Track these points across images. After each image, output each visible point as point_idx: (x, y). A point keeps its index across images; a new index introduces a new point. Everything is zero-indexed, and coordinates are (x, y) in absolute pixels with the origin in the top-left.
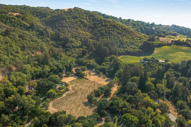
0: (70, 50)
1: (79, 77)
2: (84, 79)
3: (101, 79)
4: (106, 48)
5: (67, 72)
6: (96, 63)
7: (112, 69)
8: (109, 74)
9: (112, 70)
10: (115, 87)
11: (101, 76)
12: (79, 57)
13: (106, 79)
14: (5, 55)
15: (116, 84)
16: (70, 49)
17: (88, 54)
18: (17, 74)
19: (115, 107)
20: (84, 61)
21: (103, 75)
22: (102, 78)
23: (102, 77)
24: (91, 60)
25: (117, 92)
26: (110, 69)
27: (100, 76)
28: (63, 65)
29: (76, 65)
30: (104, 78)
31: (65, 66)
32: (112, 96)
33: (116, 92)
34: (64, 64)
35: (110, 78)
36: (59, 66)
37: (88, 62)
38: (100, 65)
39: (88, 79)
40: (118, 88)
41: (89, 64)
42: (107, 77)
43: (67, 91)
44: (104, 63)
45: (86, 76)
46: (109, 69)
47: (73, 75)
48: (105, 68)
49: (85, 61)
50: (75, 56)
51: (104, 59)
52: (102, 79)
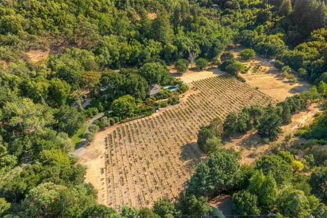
0: (232, 13)
1: (225, 73)
2: (235, 80)
3: (280, 83)
4: (321, 5)
5: (201, 59)
6: (283, 43)
7: (320, 61)
8: (309, 73)
9: (319, 64)
10: (309, 110)
11: (284, 76)
12: (249, 27)
13: (297, 85)
14: (71, 13)
15: (316, 102)
16: (233, 11)
17: (272, 21)
18: (77, 53)
19: (245, 199)
20: (253, 37)
21: (289, 73)
22: (285, 82)
23: (286, 80)
24: (271, 36)
25: (303, 132)
26: (316, 59)
27: (281, 77)
28: (195, 42)
29: (234, 46)
30: (291, 82)
31: (201, 46)
32: (280, 139)
33: (304, 128)
34: (198, 41)
35: (307, 85)
36: (183, 43)
37: (264, 39)
38: (292, 48)
39: (244, 81)
40: (316, 116)
41: (262, 45)
42: (300, 81)
43: (172, 104)
44: (304, 45)
45: (243, 73)
46: (312, 60)
47: (215, 68)
48: (301, 56)
49: (257, 37)
50: (239, 25)
51: (310, 35)
52: (283, 84)
